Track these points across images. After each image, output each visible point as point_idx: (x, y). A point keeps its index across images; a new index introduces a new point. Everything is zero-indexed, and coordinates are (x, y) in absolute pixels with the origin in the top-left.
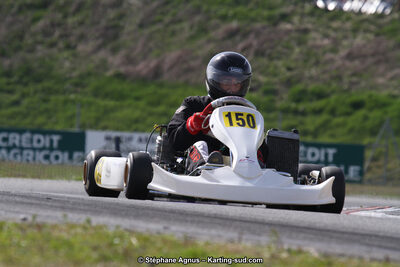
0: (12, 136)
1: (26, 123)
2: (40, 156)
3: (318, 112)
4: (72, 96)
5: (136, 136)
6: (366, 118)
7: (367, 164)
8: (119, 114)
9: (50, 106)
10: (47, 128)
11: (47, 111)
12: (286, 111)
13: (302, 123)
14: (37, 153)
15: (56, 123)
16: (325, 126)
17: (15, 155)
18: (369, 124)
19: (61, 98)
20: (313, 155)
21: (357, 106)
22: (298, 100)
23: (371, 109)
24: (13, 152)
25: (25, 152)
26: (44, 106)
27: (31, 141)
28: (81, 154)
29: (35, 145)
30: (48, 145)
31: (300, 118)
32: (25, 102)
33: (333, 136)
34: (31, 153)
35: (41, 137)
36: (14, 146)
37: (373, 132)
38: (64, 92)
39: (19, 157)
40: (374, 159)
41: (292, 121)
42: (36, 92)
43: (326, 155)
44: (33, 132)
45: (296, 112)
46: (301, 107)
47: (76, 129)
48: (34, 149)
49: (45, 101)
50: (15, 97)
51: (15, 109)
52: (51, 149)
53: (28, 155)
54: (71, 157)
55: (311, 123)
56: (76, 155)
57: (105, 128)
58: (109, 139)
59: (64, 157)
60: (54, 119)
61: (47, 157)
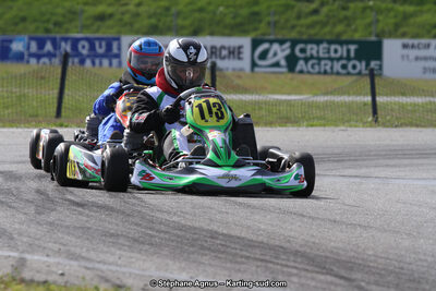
0: (309, 46)
1: (326, 32)
2: (337, 66)
4: (371, 3)
5: (434, 43)
8: (419, 19)
9: (349, 13)
10: (344, 37)
11: (346, 18)
14: (335, 63)
15: (356, 30)
17: (313, 66)
19: (360, 5)
24: (310, 63)
25: (323, 62)
26: (343, 13)
27: (329, 52)
28: (378, 62)
29: (333, 55)
30: (345, 55)
32: (325, 10)
34: (329, 63)
35: (338, 47)
36: (312, 57)
39: (317, 67)
44: (330, 42)
47: (373, 38)
48: (331, 59)
49: (344, 8)
50: (313, 6)
51: (315, 18)
52: (348, 58)
53: (326, 65)
56: (373, 64)
57: (404, 35)
58: (405, 46)
59: (361, 66)
60: (353, 27)
61: (344, 67)
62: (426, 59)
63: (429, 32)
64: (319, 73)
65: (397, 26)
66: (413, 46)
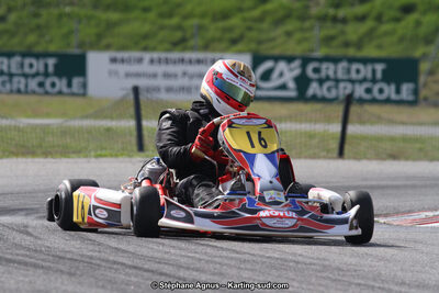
1: (14, 43)
2: (33, 84)
3: (362, 18)
4: (68, 9)
5: (147, 56)
6: (418, 24)
7: (422, 79)
8: (125, 29)
9: (41, 21)
10: (39, 49)
11: (38, 27)
12: (323, 19)
13: (343, 33)
14: (30, 80)
15: (51, 41)
16: (370, 34)
17: (3, 84)
18: (423, 31)
19: (55, 11)
20: (358, 71)
21: (408, 9)
22: (337, 6)
23: (425, 13)
25: (15, 79)
26: (35, 21)
27: (22, 65)
28: (80, 79)
29: (27, 70)
30: (42, 69)
31: (339, 26)
32: (13, 17)
33: (380, 47)
34: (23, 80)
35: (34, 61)
36: (2, 72)
37: (428, 41)
38: (58, 5)
39: (8, 86)
40: (431, 73)
41: (330, 30)
42: (24, 5)
43: (374, 71)
44: (24, 55)
45: (335, 19)
46: (341, 13)
47: (76, 51)
48: (26, 76)
49: (36, 15)
52: (46, 74)
53: (19, 82)
54: (69, 85)
55: (354, 31)
56: (76, 81)
57: (108, 47)
58: (114, 60)
59: (61, 84)
60: (47, 38)
61: (41, 85)
62: (138, 75)
63: (136, 43)
64: (11, 92)
65: (99, 36)
66: (123, 61)
